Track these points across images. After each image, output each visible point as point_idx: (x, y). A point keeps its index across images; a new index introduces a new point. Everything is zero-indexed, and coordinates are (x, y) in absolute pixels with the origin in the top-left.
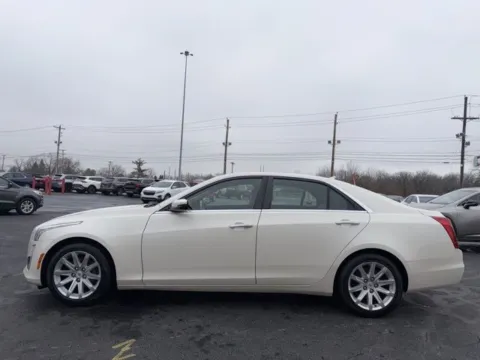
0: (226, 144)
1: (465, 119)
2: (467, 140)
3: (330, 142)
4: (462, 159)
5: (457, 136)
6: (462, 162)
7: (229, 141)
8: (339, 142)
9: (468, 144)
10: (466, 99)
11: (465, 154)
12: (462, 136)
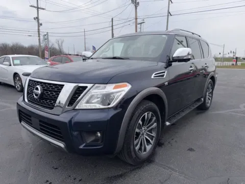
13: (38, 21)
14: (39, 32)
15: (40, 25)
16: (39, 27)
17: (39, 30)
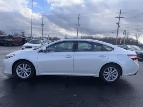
1: (120, 18)
2: (119, 25)
3: (77, 25)
5: (117, 24)
7: (43, 24)
9: (120, 26)
10: (121, 10)
12: (118, 23)
14: (118, 30)
15: (119, 26)
16: (118, 27)
17: (118, 29)
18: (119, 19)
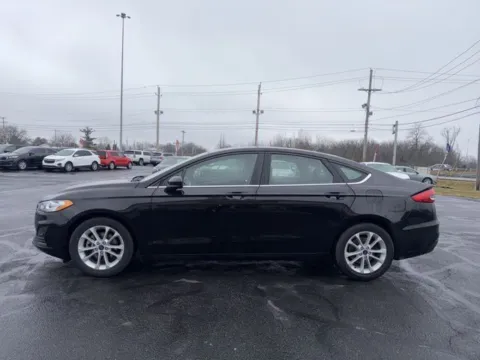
0: (158, 112)
1: (370, 90)
2: (370, 110)
3: (254, 112)
4: (366, 128)
5: (363, 106)
6: (366, 131)
7: (161, 110)
8: (262, 112)
9: (371, 114)
10: (371, 71)
11: (369, 123)
12: (367, 106)
13: (368, 109)
14: (367, 124)
15: (369, 114)
16: (367, 117)
17: (367, 121)
18: (369, 95)
